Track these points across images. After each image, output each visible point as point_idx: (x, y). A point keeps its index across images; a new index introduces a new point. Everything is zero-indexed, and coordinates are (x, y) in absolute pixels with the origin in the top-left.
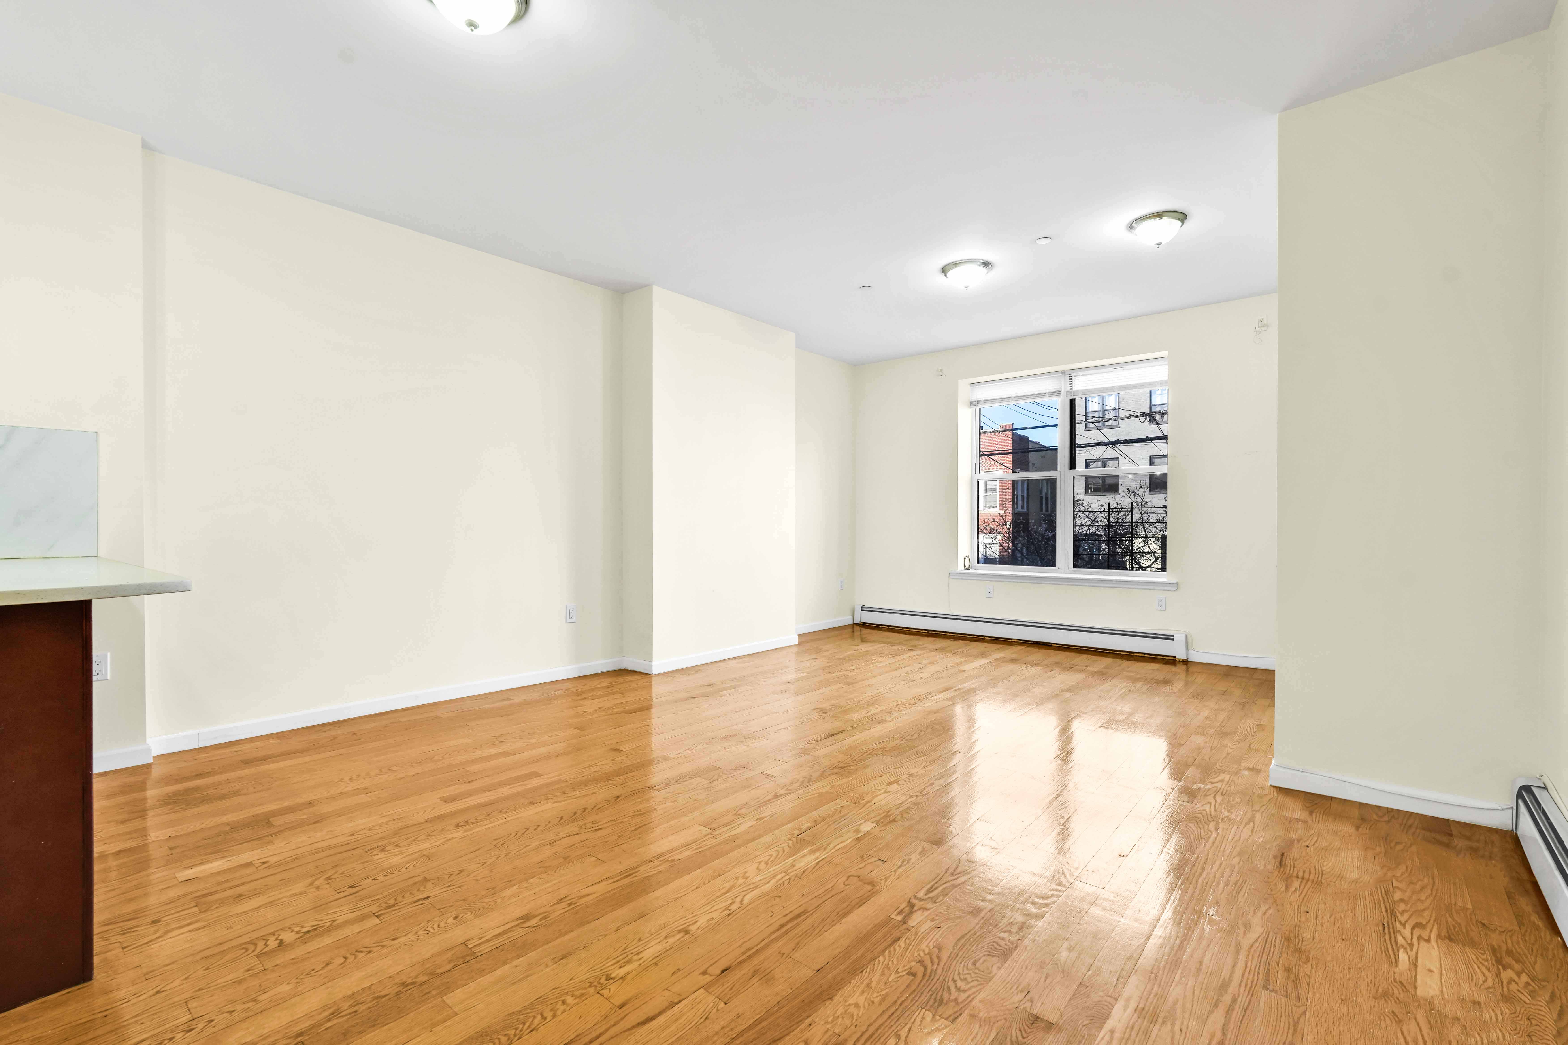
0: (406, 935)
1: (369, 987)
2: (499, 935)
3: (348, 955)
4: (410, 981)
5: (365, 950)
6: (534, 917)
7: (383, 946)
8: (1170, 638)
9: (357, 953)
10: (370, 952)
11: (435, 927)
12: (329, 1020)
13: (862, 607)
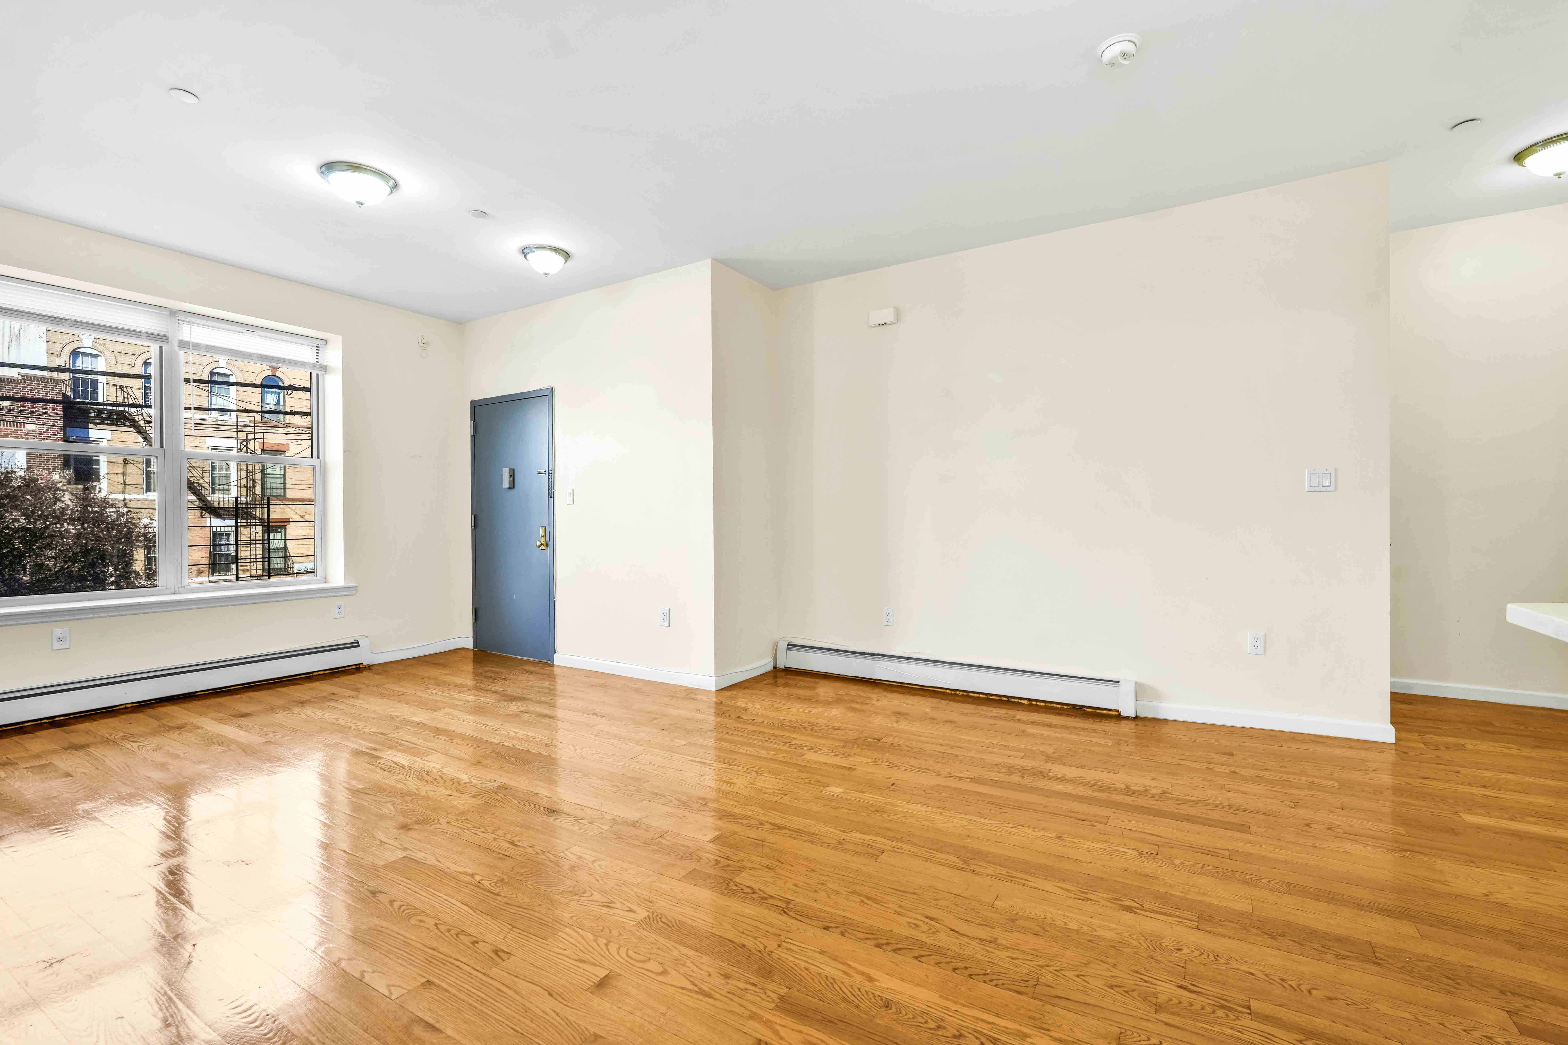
0: (1238, 969)
1: (1302, 955)
2: (1164, 914)
3: (1305, 992)
4: (1266, 936)
5: (1286, 985)
6: (1123, 906)
7: (1267, 975)
9: (1296, 988)
10: (1282, 980)
11: (1205, 956)
12: (1349, 957)
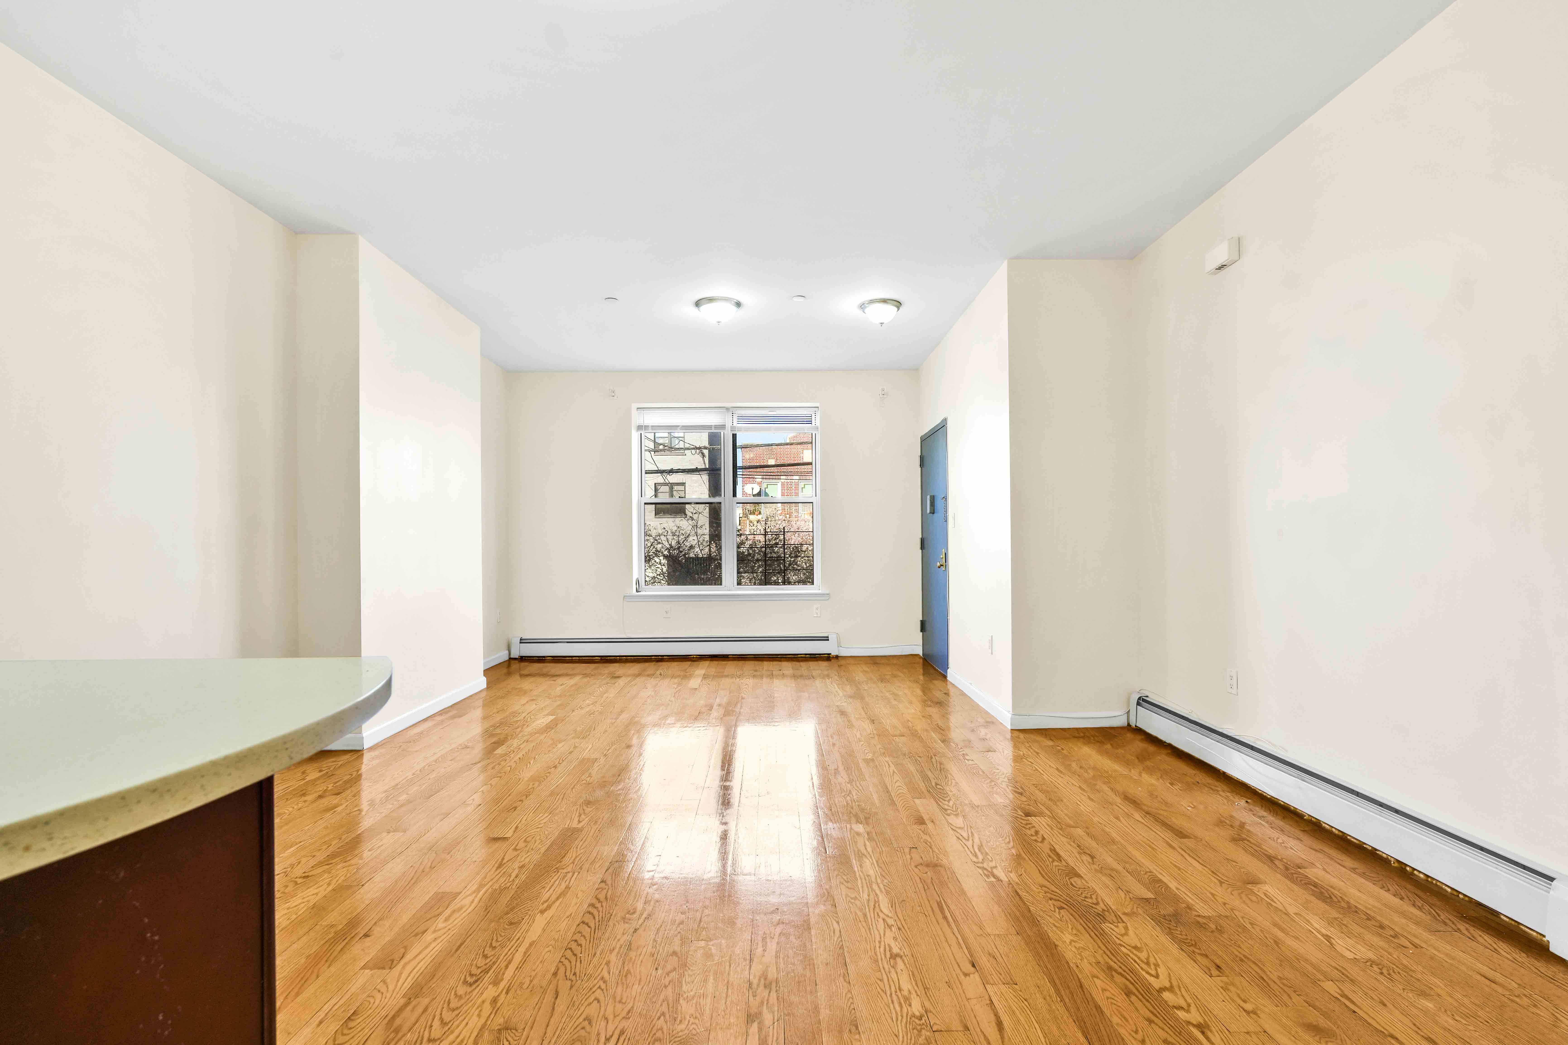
8: (826, 639)
13: (521, 639)
